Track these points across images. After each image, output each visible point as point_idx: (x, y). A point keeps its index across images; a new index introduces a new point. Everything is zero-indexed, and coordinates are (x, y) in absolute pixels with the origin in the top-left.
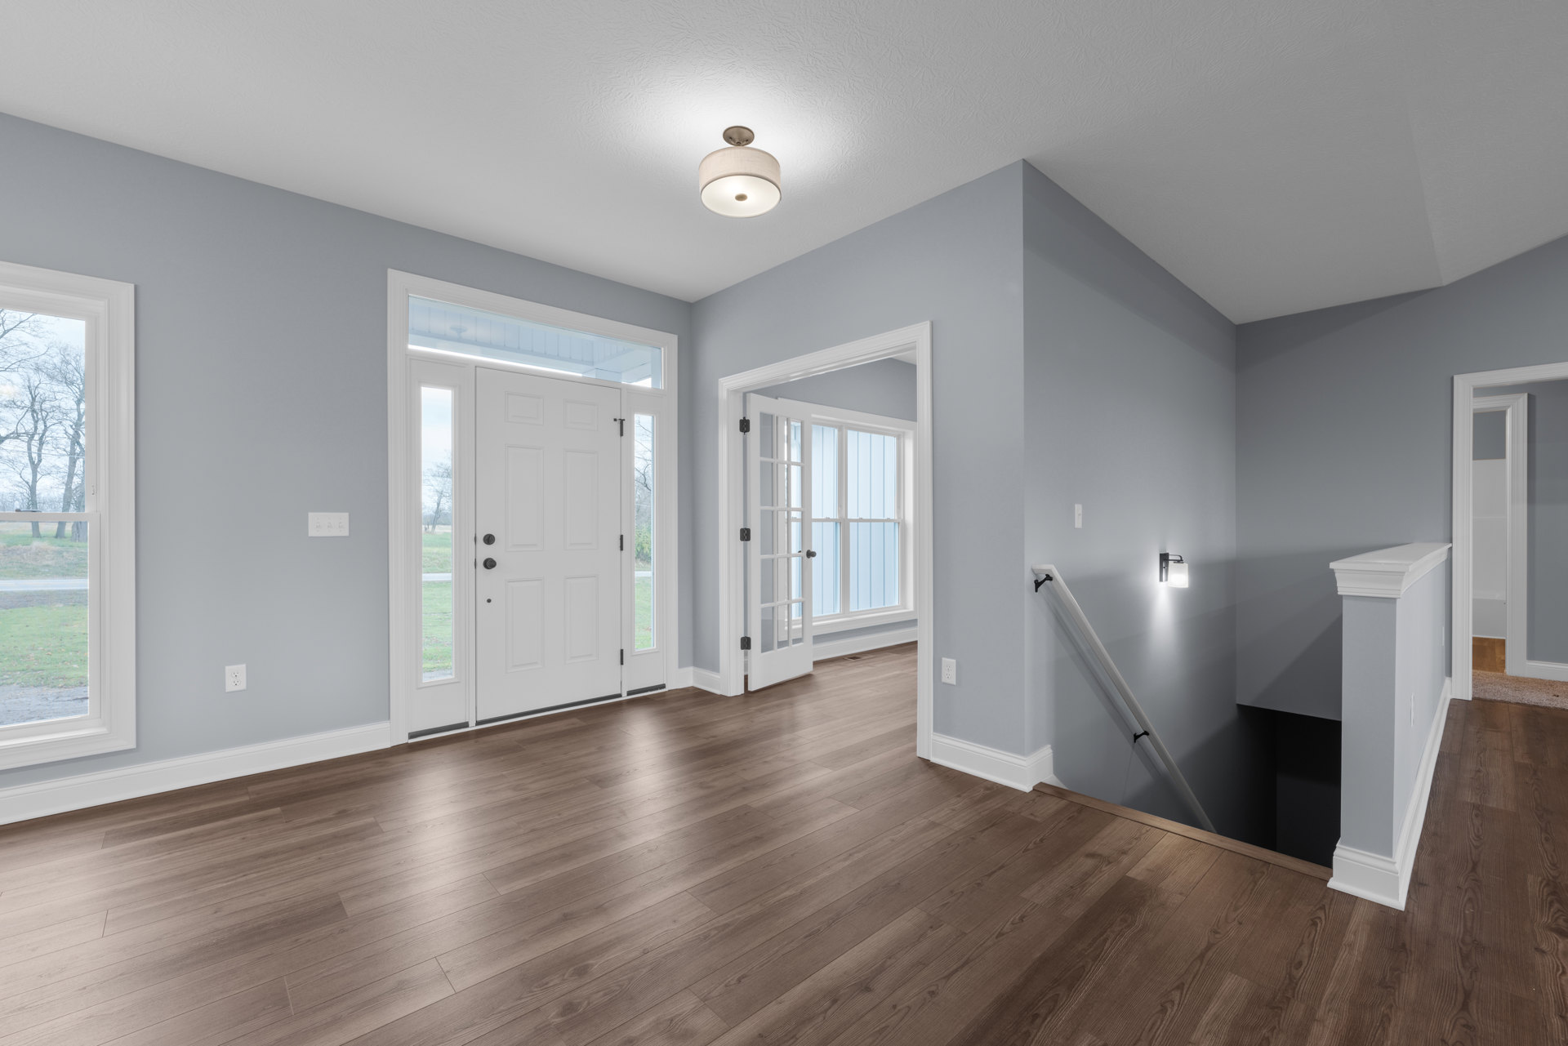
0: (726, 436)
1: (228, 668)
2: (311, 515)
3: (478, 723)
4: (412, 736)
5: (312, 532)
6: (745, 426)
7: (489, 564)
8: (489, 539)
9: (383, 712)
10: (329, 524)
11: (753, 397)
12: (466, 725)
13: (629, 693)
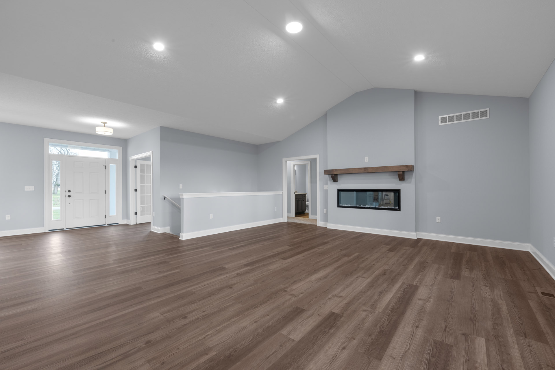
0: (131, 168)
1: (6, 215)
2: (25, 186)
3: (66, 229)
4: (49, 230)
5: (26, 190)
6: (136, 167)
7: (69, 196)
8: (69, 191)
9: (43, 225)
10: (30, 188)
11: (137, 161)
12: (63, 229)
13: (108, 225)
